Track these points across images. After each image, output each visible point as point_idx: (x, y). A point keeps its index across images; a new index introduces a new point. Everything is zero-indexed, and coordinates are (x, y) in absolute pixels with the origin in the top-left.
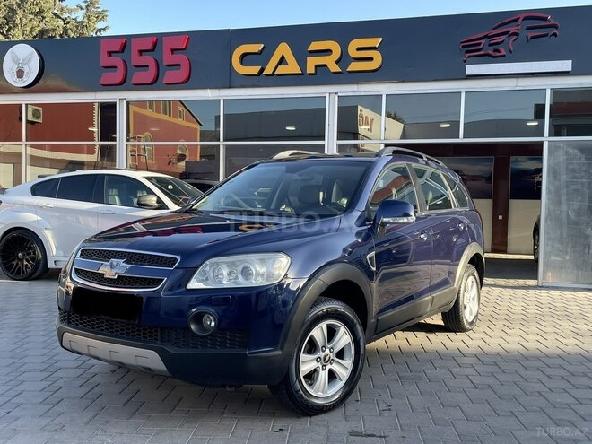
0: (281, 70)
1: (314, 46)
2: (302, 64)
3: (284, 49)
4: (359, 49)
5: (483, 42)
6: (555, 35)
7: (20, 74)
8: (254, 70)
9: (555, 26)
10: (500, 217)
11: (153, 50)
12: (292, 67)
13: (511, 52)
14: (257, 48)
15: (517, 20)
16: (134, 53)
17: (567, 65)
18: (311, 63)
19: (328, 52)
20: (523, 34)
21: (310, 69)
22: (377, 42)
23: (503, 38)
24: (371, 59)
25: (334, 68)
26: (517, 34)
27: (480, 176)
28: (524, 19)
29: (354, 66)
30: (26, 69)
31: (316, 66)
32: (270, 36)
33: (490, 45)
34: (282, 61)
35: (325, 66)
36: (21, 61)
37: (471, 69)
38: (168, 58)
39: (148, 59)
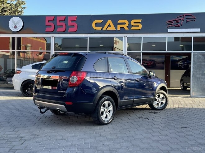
0: (109, 29)
1: (120, 21)
2: (116, 27)
3: (110, 22)
4: (134, 23)
5: (173, 22)
6: (195, 21)
7: (15, 27)
8: (100, 28)
9: (195, 18)
10: (167, 76)
11: (64, 21)
12: (113, 28)
13: (181, 25)
14: (101, 21)
15: (184, 16)
16: (58, 21)
17: (198, 30)
18: (119, 27)
19: (124, 23)
20: (185, 20)
21: (119, 29)
22: (140, 21)
23: (179, 21)
24: (138, 26)
25: (126, 28)
26: (183, 20)
27: (161, 62)
28: (186, 15)
29: (133, 28)
30: (18, 25)
31: (120, 28)
32: (105, 18)
33: (175, 23)
34: (109, 26)
35: (123, 28)
36: (16, 23)
37: (170, 30)
38: (70, 23)
39: (63, 24)
